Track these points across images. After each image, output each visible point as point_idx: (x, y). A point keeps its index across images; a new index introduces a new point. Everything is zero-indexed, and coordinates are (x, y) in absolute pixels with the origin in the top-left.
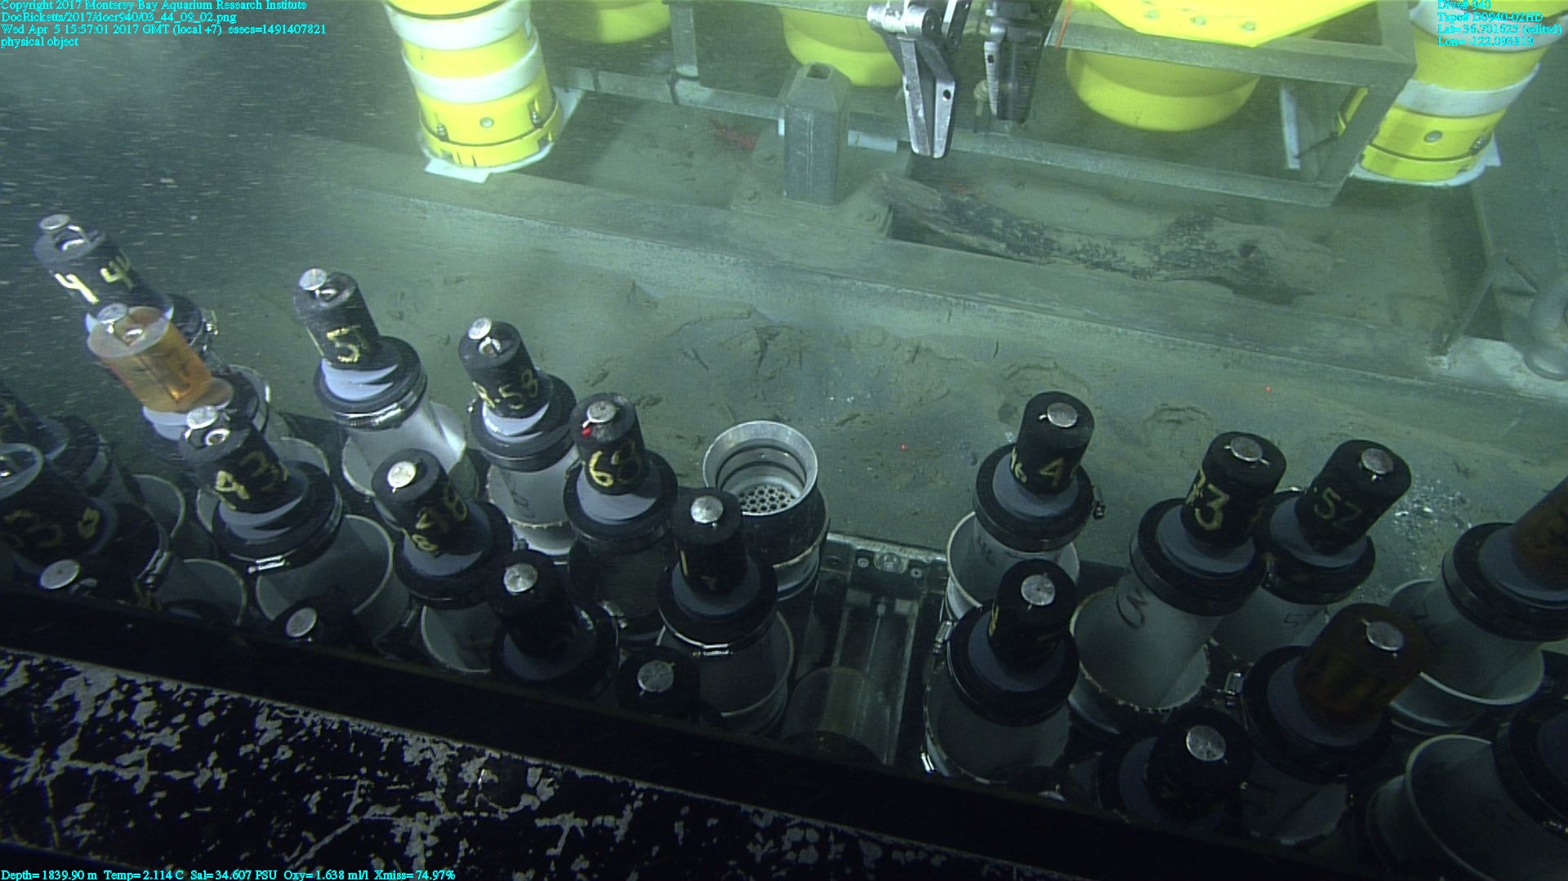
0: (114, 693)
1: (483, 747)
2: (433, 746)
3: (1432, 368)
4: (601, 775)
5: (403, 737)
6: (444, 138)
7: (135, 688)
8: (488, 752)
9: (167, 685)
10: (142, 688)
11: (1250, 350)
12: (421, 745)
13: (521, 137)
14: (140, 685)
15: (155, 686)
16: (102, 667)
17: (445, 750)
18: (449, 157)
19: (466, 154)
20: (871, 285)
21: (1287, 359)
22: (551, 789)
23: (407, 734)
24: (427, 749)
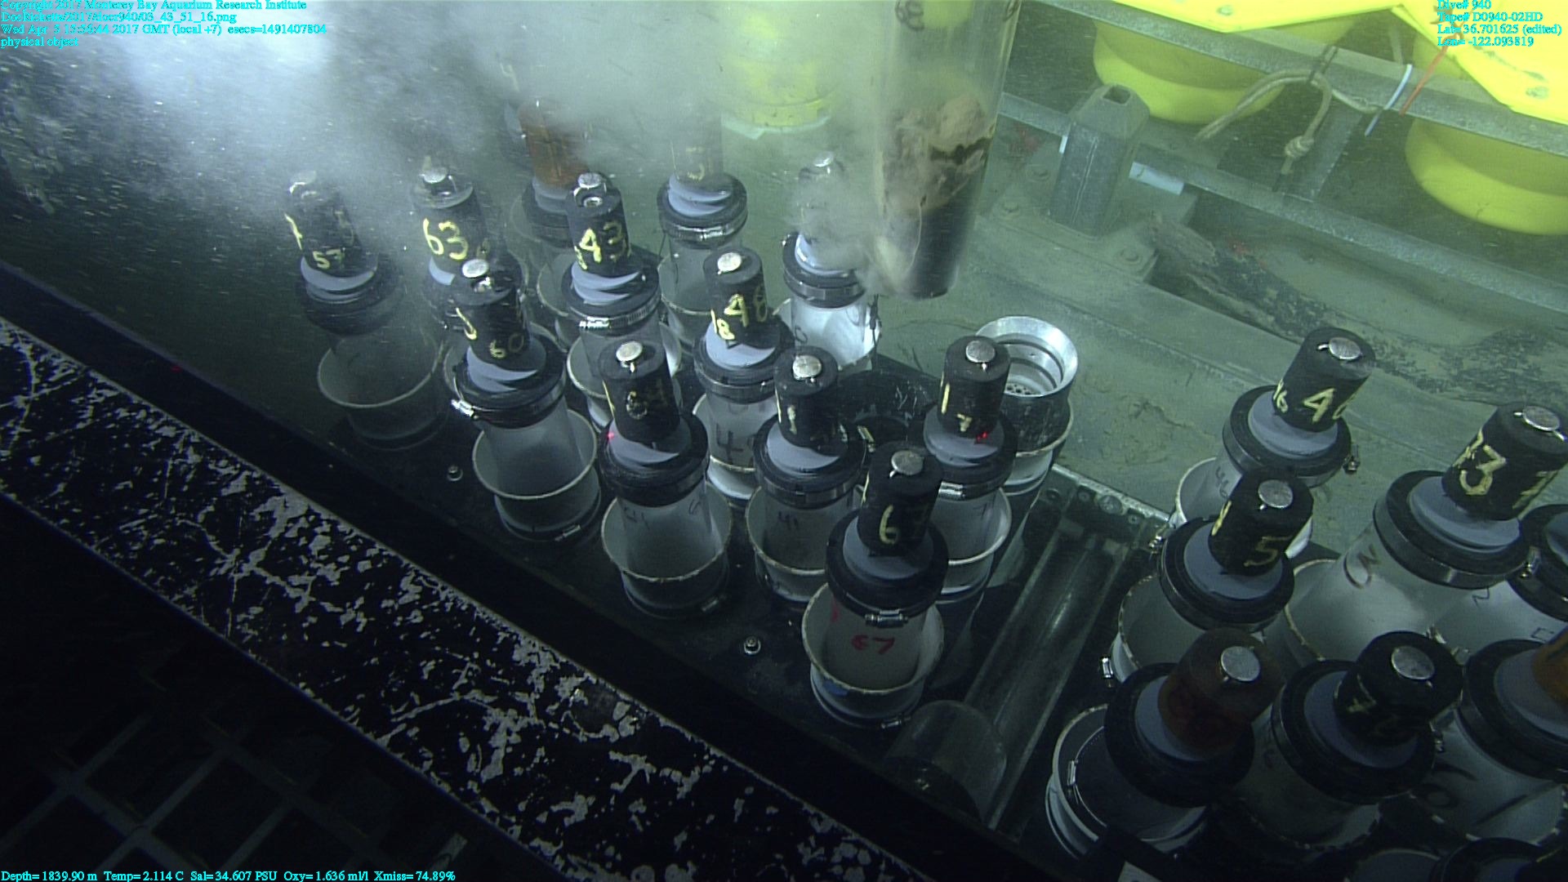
0: (303, 520)
1: (583, 669)
2: (541, 653)
4: (682, 730)
5: (518, 636)
7: (318, 522)
8: (587, 674)
9: (343, 527)
10: (324, 523)
12: (531, 649)
13: (804, 103)
14: (322, 520)
15: (334, 524)
16: (299, 495)
17: (550, 660)
22: (632, 728)
23: (522, 634)
24: (534, 654)
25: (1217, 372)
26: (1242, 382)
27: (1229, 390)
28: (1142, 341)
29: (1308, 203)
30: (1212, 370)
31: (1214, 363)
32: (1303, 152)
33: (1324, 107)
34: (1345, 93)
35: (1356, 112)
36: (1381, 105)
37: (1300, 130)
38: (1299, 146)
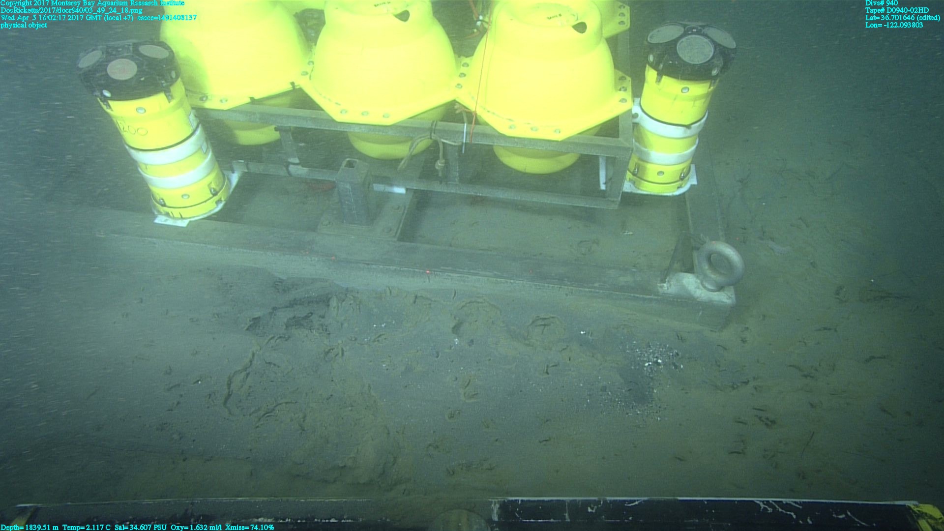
3: (660, 290)
6: (164, 205)
11: (575, 287)
13: (205, 201)
18: (167, 214)
19: (176, 213)
20: (388, 267)
21: (593, 290)
25: (438, 273)
26: (449, 274)
27: (446, 279)
28: (402, 269)
29: (457, 184)
30: (436, 273)
31: (436, 270)
32: (442, 166)
33: (441, 146)
34: (446, 139)
35: (455, 146)
36: (462, 141)
37: (437, 158)
38: (439, 164)
